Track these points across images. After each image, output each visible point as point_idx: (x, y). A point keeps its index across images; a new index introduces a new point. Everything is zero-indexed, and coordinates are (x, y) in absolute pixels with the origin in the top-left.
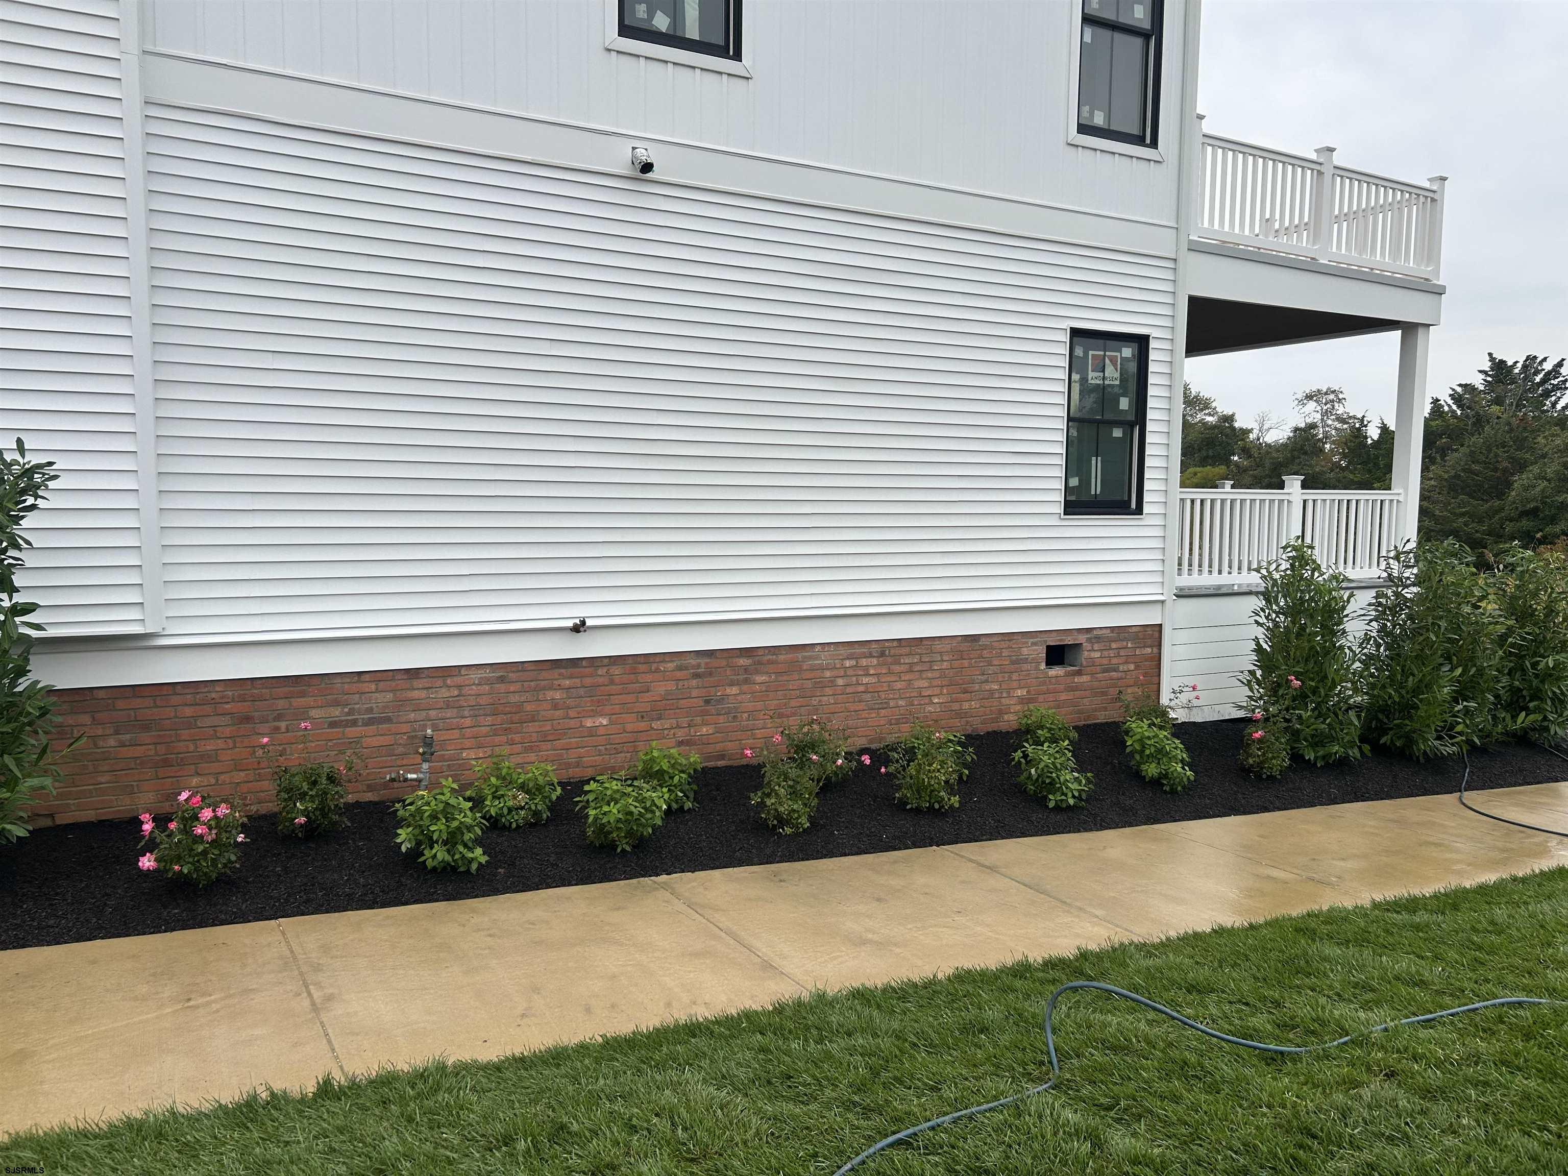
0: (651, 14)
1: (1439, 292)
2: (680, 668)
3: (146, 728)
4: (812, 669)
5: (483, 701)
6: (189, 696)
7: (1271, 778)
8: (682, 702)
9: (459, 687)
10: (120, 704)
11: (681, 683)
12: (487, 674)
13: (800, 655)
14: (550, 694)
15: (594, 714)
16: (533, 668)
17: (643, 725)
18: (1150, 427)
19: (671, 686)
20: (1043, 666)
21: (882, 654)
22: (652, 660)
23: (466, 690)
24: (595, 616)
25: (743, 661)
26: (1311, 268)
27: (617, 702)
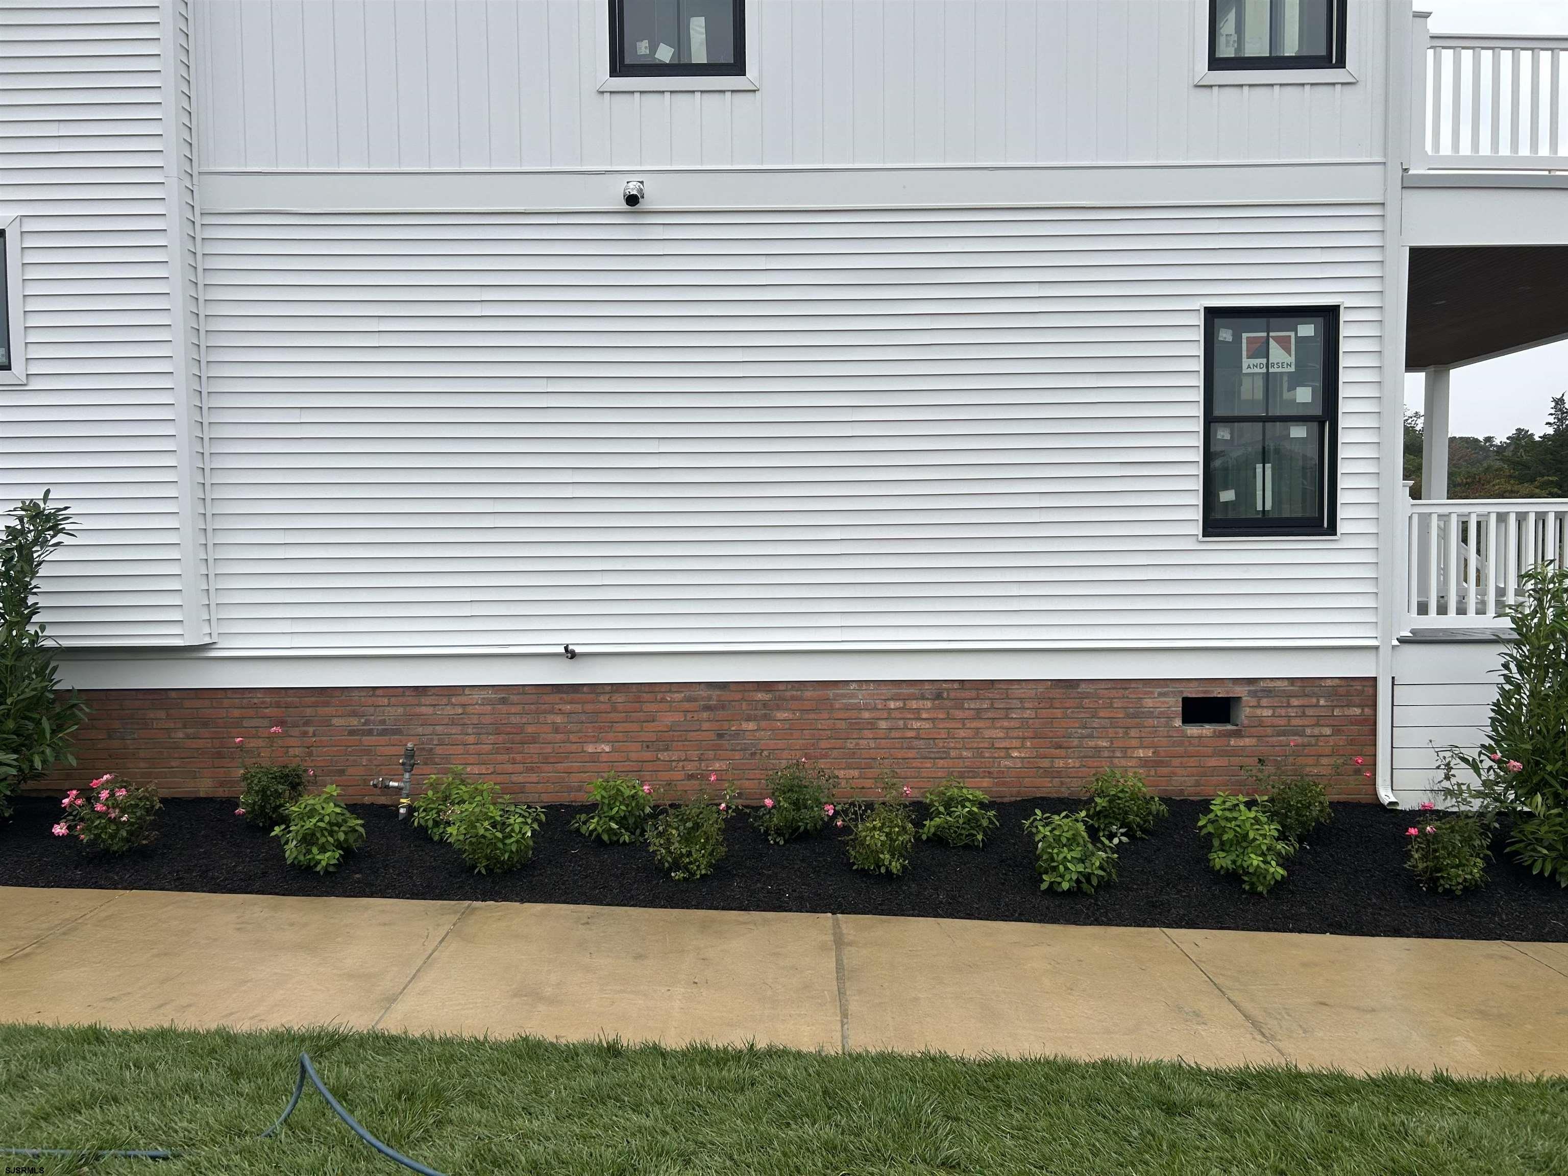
0: (653, 48)
2: (689, 700)
3: (205, 725)
4: (847, 708)
5: (487, 720)
6: (237, 700)
8: (692, 734)
9: (464, 705)
10: (187, 704)
11: (689, 716)
12: (490, 695)
13: (831, 693)
14: (550, 718)
15: (597, 740)
16: (534, 691)
17: (648, 755)
18: (1343, 422)
19: (679, 717)
20: (1178, 722)
21: (939, 696)
22: (657, 689)
23: (470, 709)
24: (582, 643)
25: (760, 696)
27: (620, 729)
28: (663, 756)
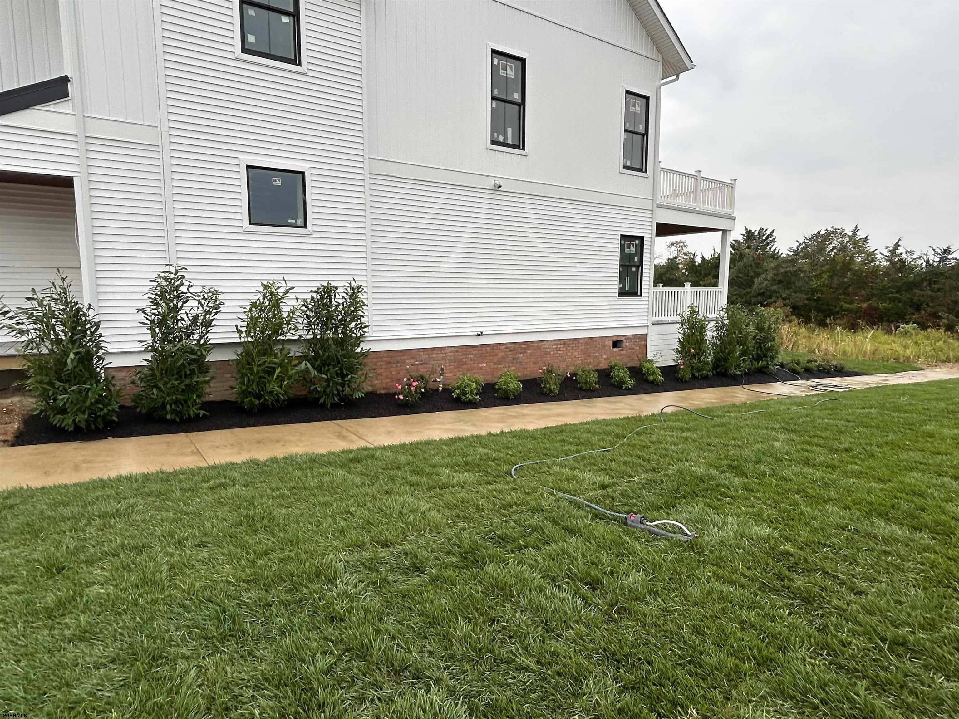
0: (498, 136)
1: (734, 219)
2: (506, 348)
4: (544, 348)
5: (452, 358)
7: (686, 381)
8: (507, 359)
9: (445, 353)
11: (506, 353)
12: (453, 349)
13: (540, 344)
14: (470, 356)
15: (482, 363)
16: (466, 348)
17: (495, 366)
18: (644, 267)
19: (503, 354)
20: (612, 348)
21: (564, 344)
22: (499, 345)
23: (447, 354)
24: (485, 330)
25: (524, 346)
26: (693, 212)
27: (488, 359)
28: (499, 366)
